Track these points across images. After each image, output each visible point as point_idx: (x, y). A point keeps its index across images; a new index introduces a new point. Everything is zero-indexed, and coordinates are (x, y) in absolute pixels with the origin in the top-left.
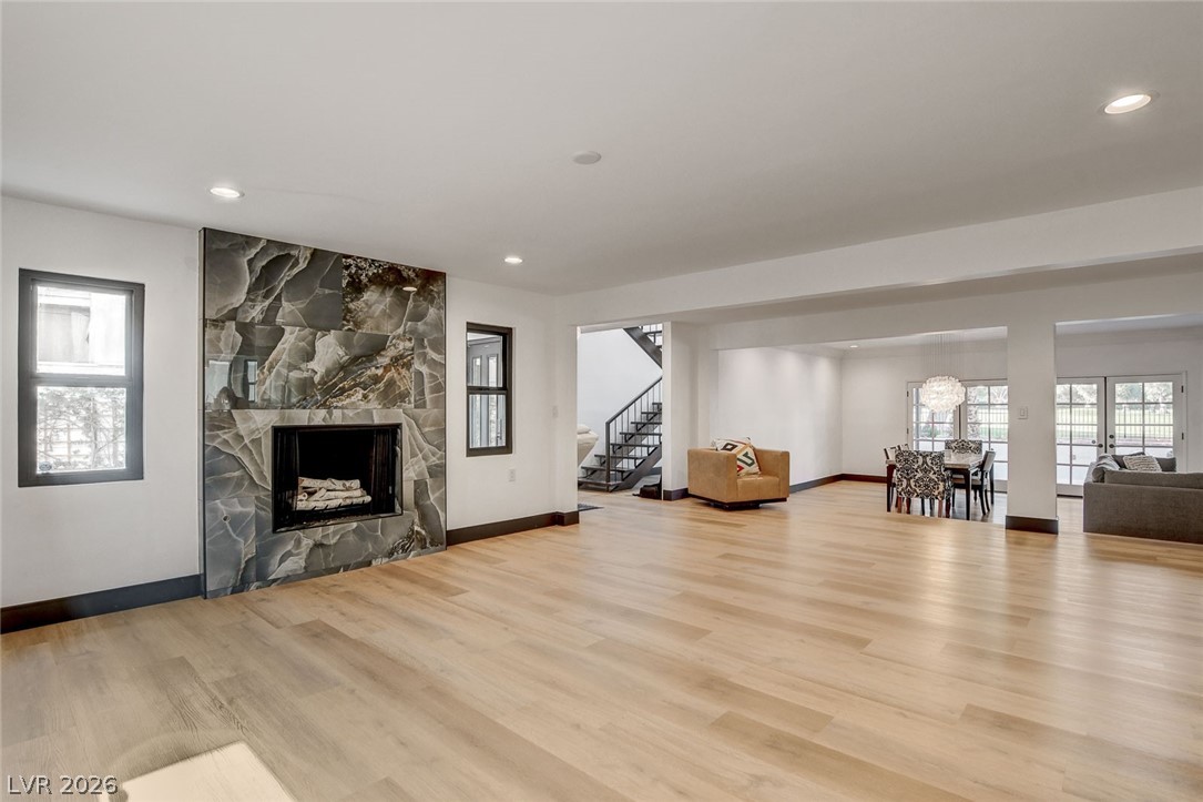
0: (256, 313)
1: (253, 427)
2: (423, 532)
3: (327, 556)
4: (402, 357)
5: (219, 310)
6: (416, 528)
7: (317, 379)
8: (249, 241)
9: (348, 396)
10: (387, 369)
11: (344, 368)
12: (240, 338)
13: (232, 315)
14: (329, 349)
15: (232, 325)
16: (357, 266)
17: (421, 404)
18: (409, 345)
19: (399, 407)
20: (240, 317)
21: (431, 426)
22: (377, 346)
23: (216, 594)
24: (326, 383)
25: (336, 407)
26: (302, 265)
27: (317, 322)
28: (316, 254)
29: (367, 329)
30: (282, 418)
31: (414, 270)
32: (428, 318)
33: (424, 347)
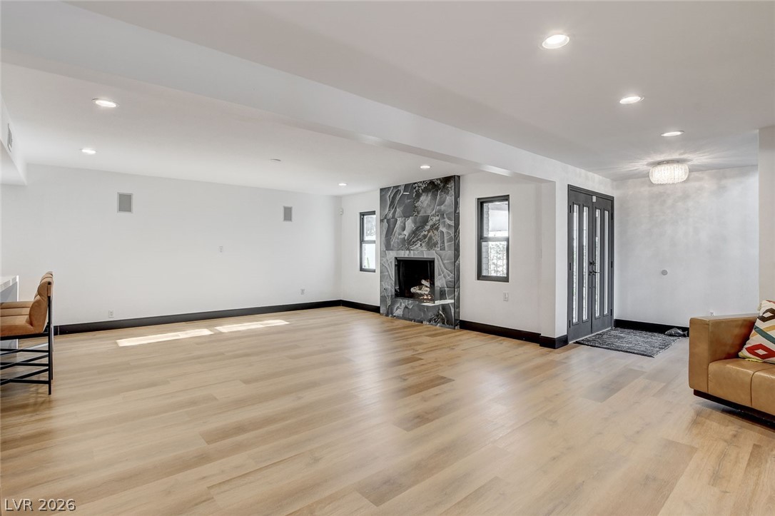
0: (391, 215)
1: (390, 257)
2: (443, 316)
3: (409, 313)
4: (435, 224)
5: (383, 215)
6: (440, 312)
7: (406, 238)
8: (389, 188)
9: (415, 245)
10: (429, 231)
11: (414, 233)
12: (387, 225)
14: (410, 225)
16: (418, 186)
17: (443, 249)
18: (437, 218)
19: (434, 250)
21: (448, 260)
22: (425, 220)
24: (409, 239)
25: (412, 250)
26: (402, 192)
27: (405, 215)
28: (406, 186)
29: (421, 214)
30: (397, 254)
31: (440, 179)
32: (446, 203)
33: (444, 218)
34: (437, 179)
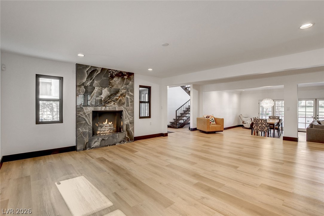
0: (88, 84)
1: (88, 111)
2: (128, 137)
3: (105, 142)
4: (123, 94)
5: (80, 83)
6: (126, 136)
7: (103, 99)
8: (87, 66)
9: (110, 104)
10: (119, 97)
11: (109, 97)
12: (85, 90)
13: (83, 84)
14: (106, 92)
15: (83, 87)
16: (112, 72)
17: (128, 106)
18: (125, 91)
19: (122, 106)
20: (85, 85)
21: (130, 111)
22: (117, 91)
23: (79, 150)
24: (105, 100)
25: (107, 106)
26: (99, 72)
27: (102, 86)
28: (103, 69)
29: (114, 87)
30: (94, 109)
31: (126, 72)
32: (129, 84)
33: (129, 91)
34: (125, 72)
